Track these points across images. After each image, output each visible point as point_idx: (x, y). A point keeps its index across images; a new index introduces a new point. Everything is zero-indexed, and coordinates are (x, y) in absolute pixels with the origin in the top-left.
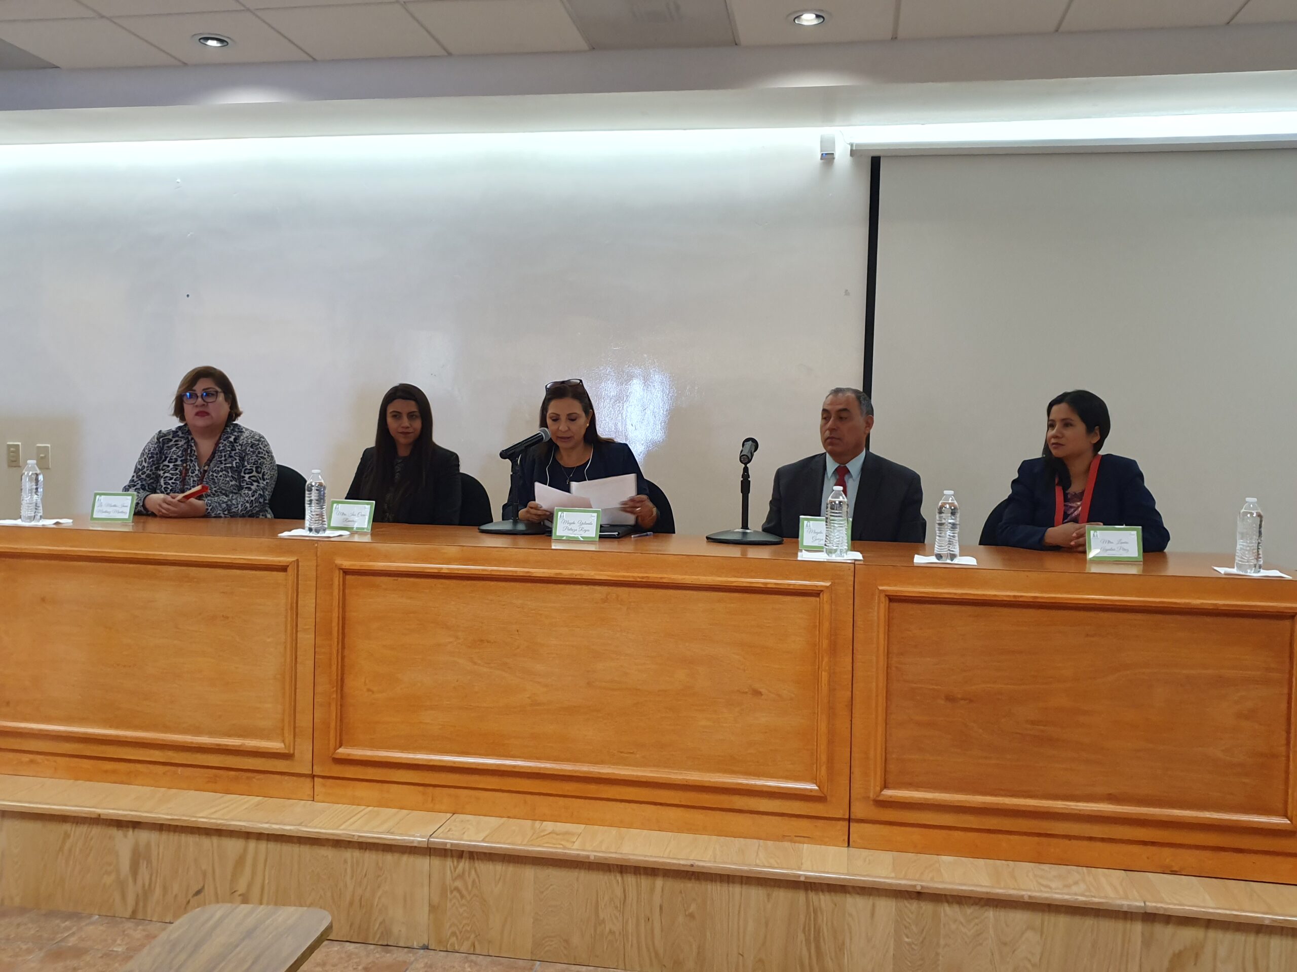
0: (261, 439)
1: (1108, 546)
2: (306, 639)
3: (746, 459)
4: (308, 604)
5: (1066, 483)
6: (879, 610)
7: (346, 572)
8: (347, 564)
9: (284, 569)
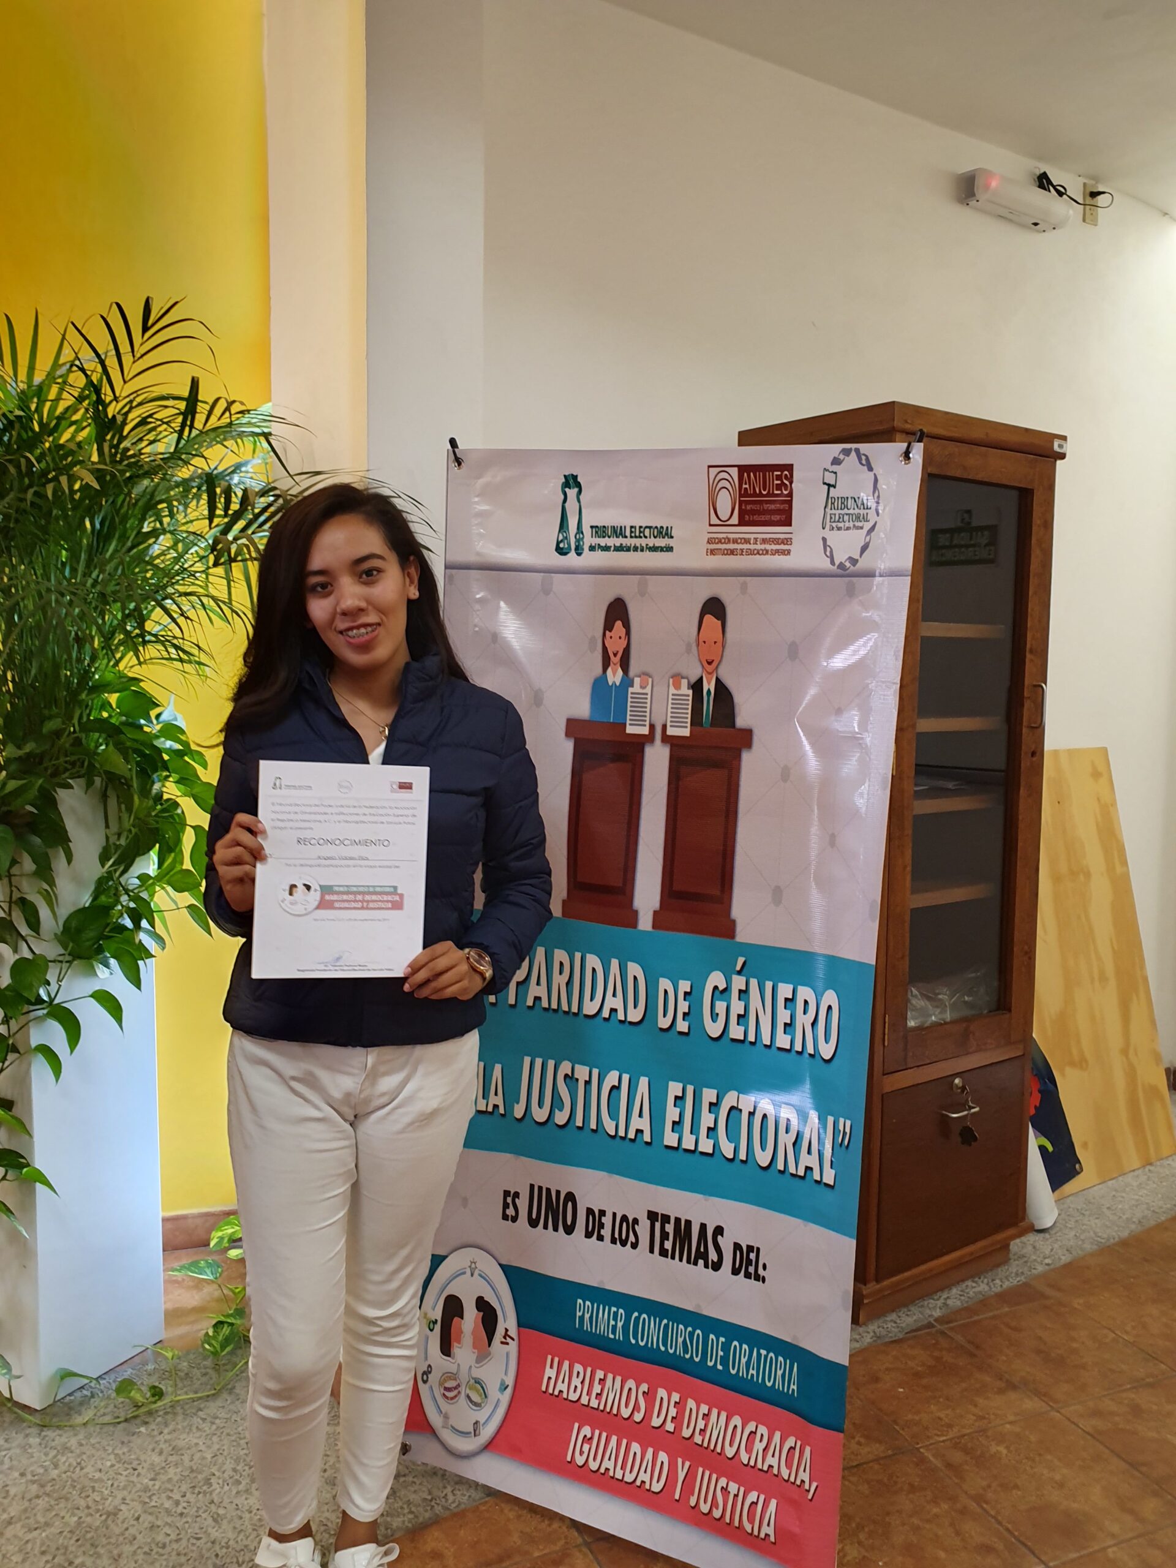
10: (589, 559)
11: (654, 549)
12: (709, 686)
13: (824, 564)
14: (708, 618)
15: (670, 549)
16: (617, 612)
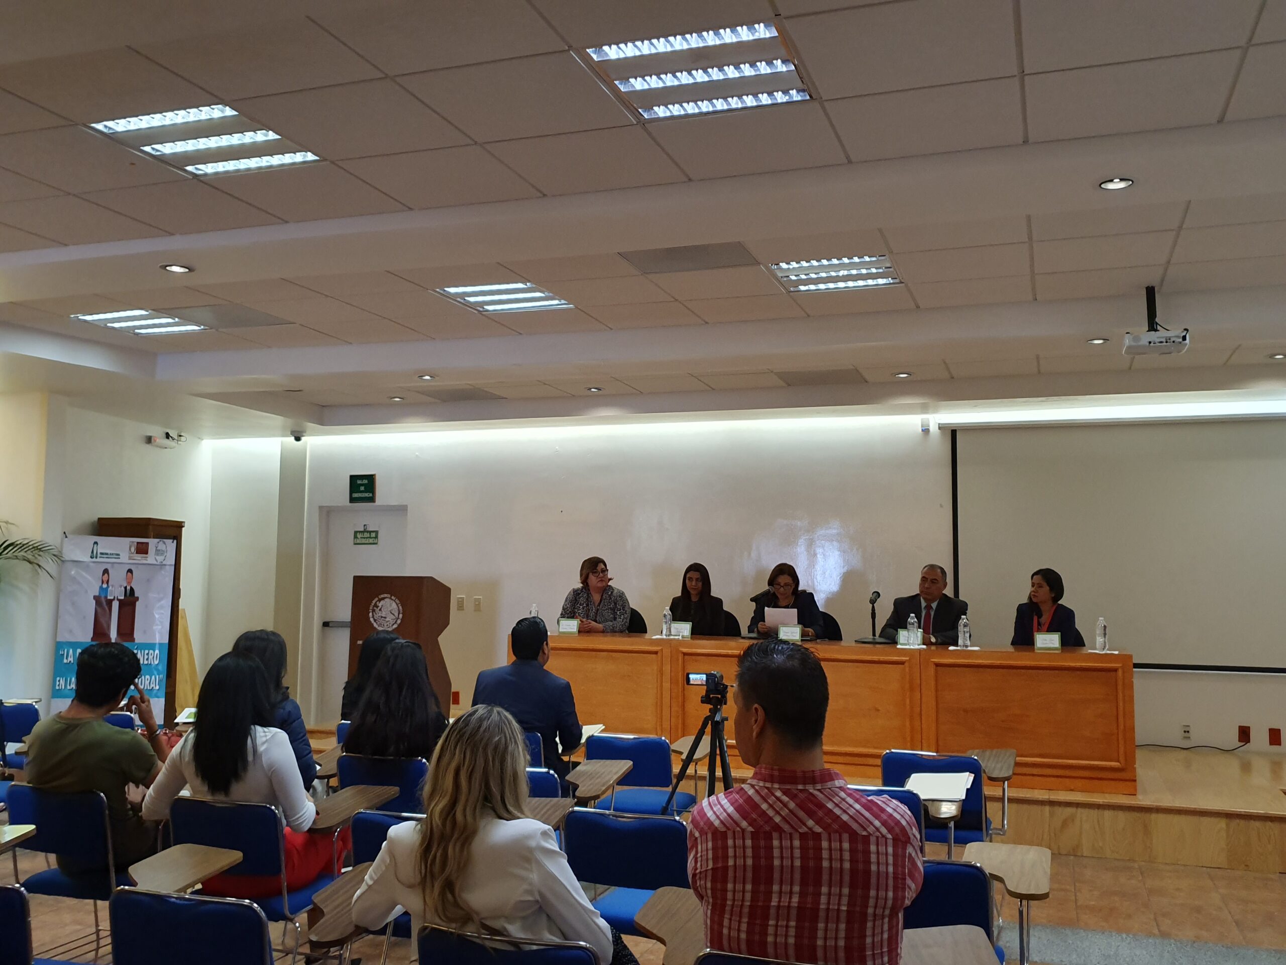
0: (623, 593)
1: (1045, 642)
2: (667, 685)
3: (873, 602)
4: (667, 668)
5: (1040, 616)
6: (932, 670)
7: (685, 654)
8: (685, 650)
9: (656, 653)
10: (99, 560)
11: (115, 558)
12: (128, 588)
13: (155, 563)
14: (129, 573)
15: (119, 558)
16: (106, 571)
